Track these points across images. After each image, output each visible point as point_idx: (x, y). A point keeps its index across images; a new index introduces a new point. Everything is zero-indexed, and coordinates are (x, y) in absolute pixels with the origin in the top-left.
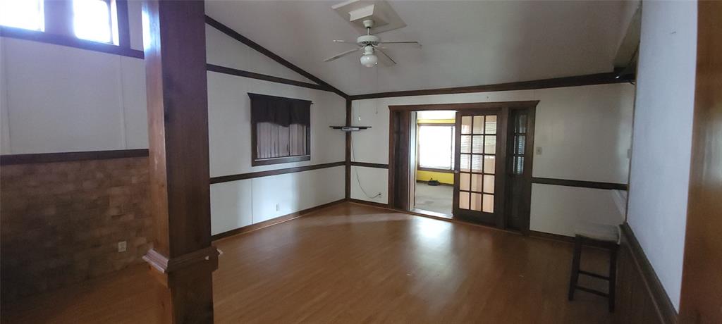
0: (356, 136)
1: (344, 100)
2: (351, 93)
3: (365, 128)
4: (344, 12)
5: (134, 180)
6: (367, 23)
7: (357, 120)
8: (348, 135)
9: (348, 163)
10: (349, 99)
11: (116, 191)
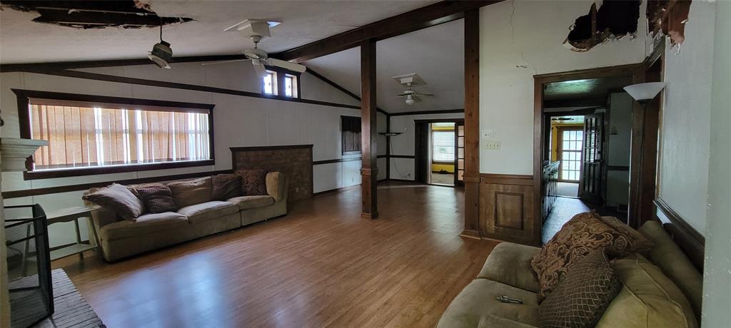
0: (393, 139)
1: (386, 116)
2: (389, 111)
3: (399, 133)
4: (398, 80)
5: (301, 160)
6: (409, 85)
7: (393, 128)
8: (388, 139)
9: (388, 156)
10: (388, 115)
11: (295, 164)
